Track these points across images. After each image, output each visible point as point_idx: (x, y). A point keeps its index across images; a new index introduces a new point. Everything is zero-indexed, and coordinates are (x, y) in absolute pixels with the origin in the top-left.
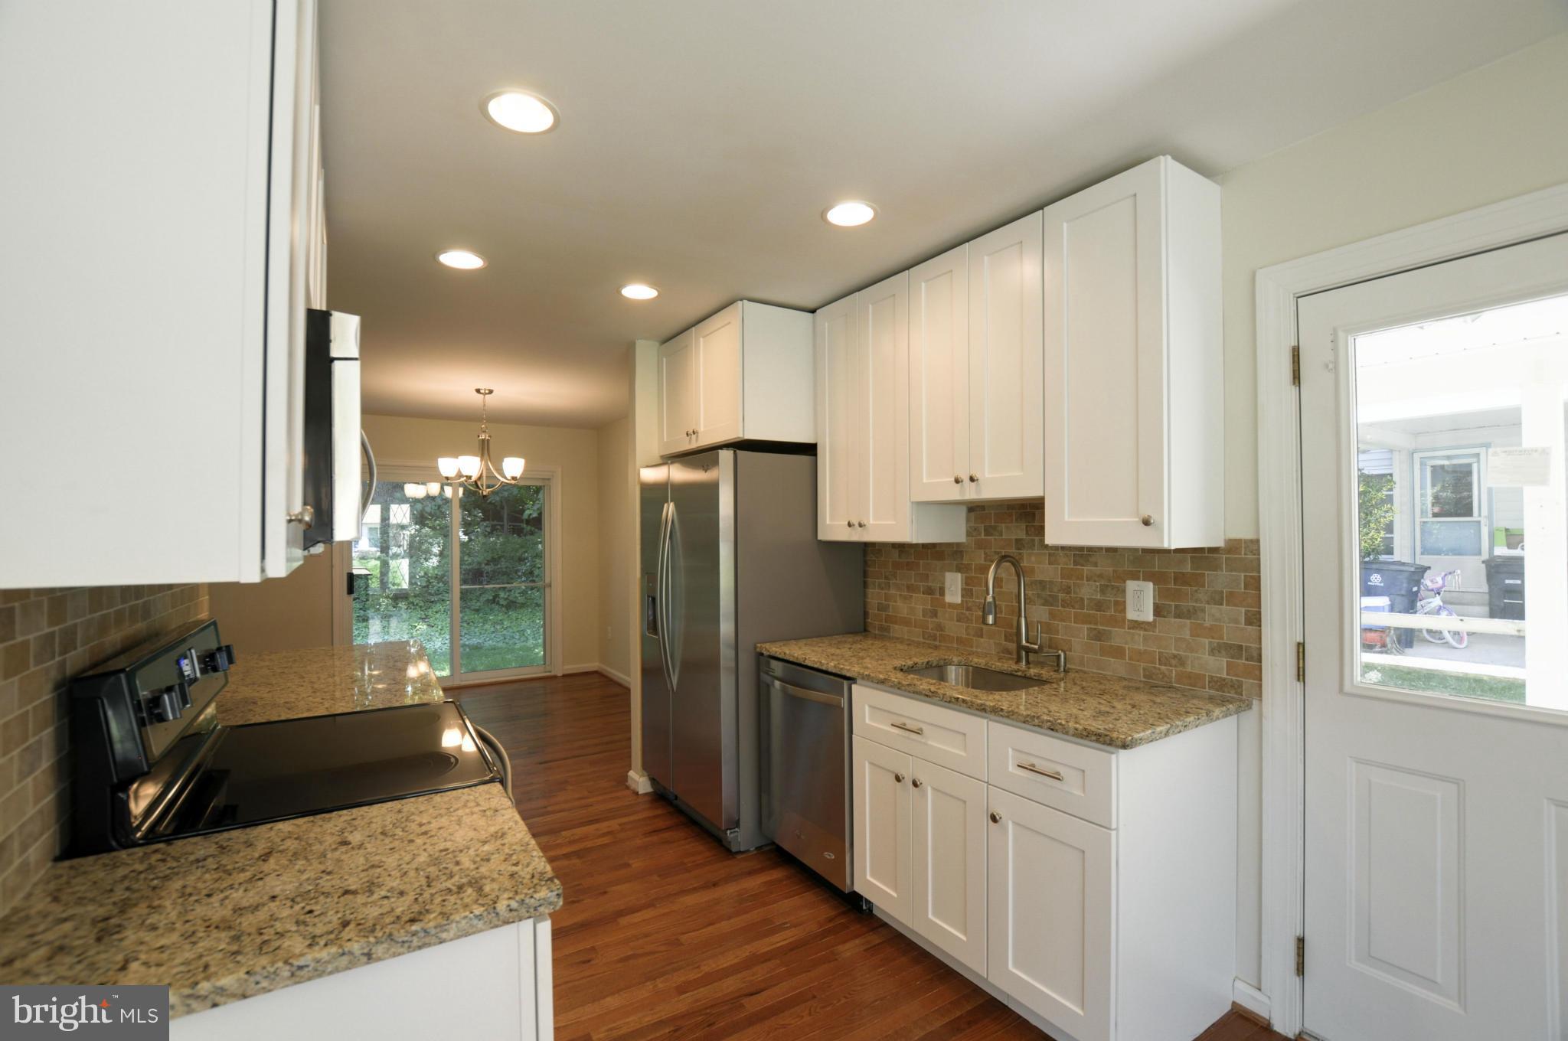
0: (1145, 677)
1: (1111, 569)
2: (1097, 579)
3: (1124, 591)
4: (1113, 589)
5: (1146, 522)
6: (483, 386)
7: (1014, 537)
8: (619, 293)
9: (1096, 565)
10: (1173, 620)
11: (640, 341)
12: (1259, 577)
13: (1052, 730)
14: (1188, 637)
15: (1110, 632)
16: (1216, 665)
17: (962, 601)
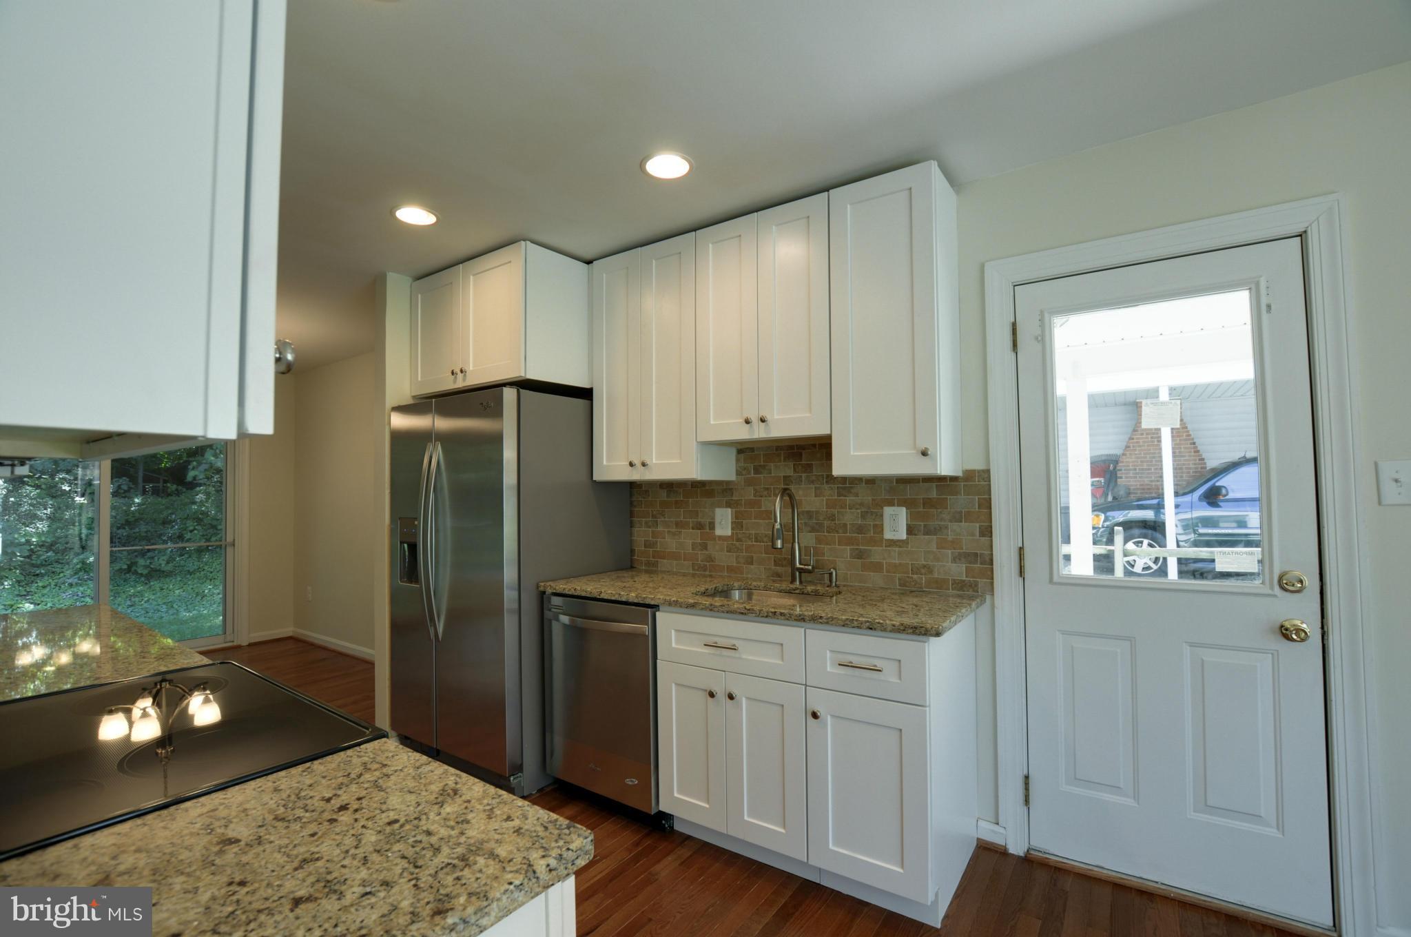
0: (900, 585)
1: (870, 498)
2: (858, 507)
3: (882, 516)
4: (872, 514)
5: (924, 454)
7: (782, 474)
8: (392, 213)
9: (857, 495)
10: (922, 537)
11: (390, 273)
12: (990, 499)
13: (871, 629)
14: (935, 550)
15: (870, 550)
16: (958, 570)
17: (732, 533)
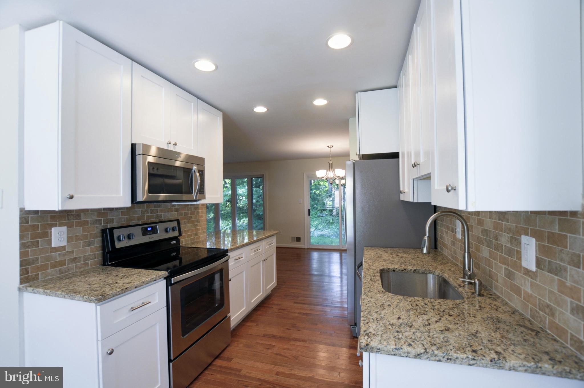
1: (515, 226)
2: (508, 231)
3: (520, 243)
4: (515, 240)
6: (330, 145)
10: (547, 274)
11: (350, 119)
14: (556, 291)
15: (514, 273)
16: (576, 325)
17: (461, 238)
